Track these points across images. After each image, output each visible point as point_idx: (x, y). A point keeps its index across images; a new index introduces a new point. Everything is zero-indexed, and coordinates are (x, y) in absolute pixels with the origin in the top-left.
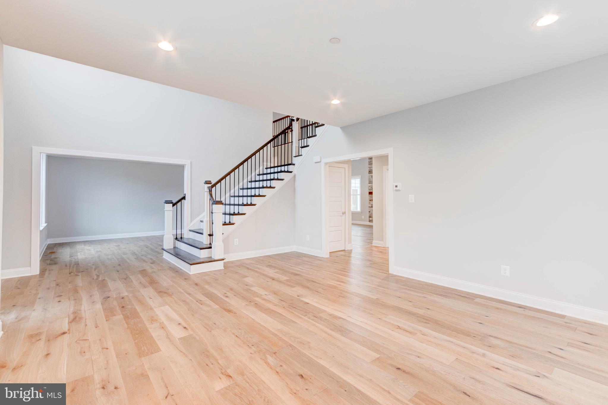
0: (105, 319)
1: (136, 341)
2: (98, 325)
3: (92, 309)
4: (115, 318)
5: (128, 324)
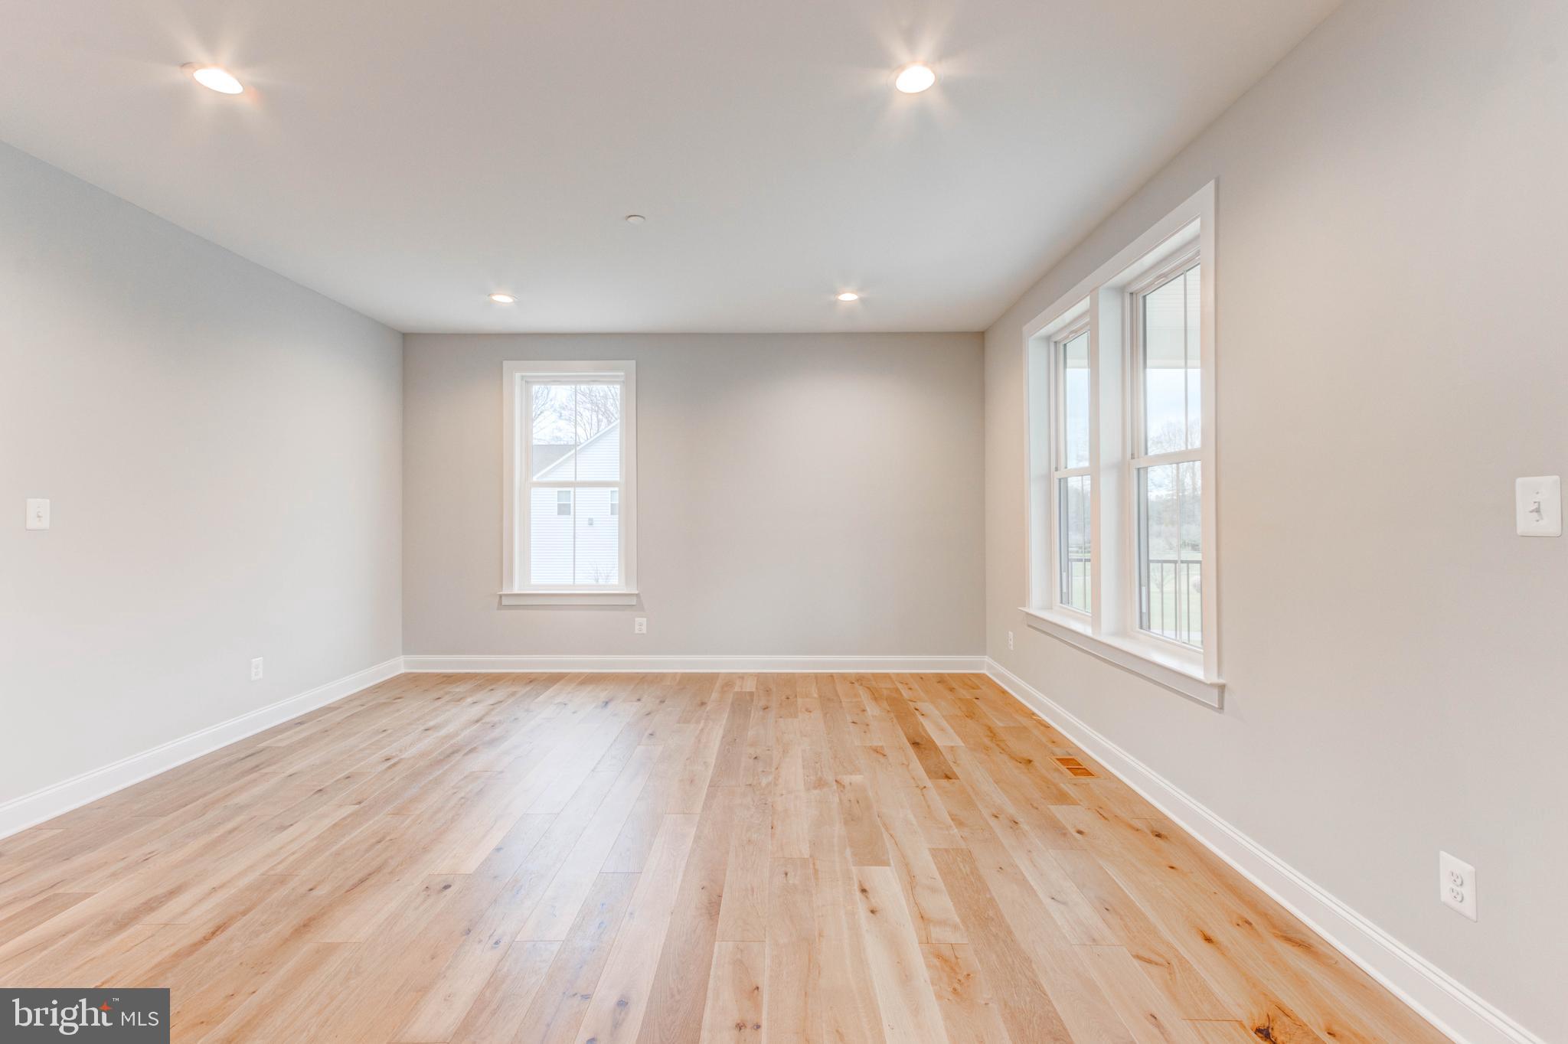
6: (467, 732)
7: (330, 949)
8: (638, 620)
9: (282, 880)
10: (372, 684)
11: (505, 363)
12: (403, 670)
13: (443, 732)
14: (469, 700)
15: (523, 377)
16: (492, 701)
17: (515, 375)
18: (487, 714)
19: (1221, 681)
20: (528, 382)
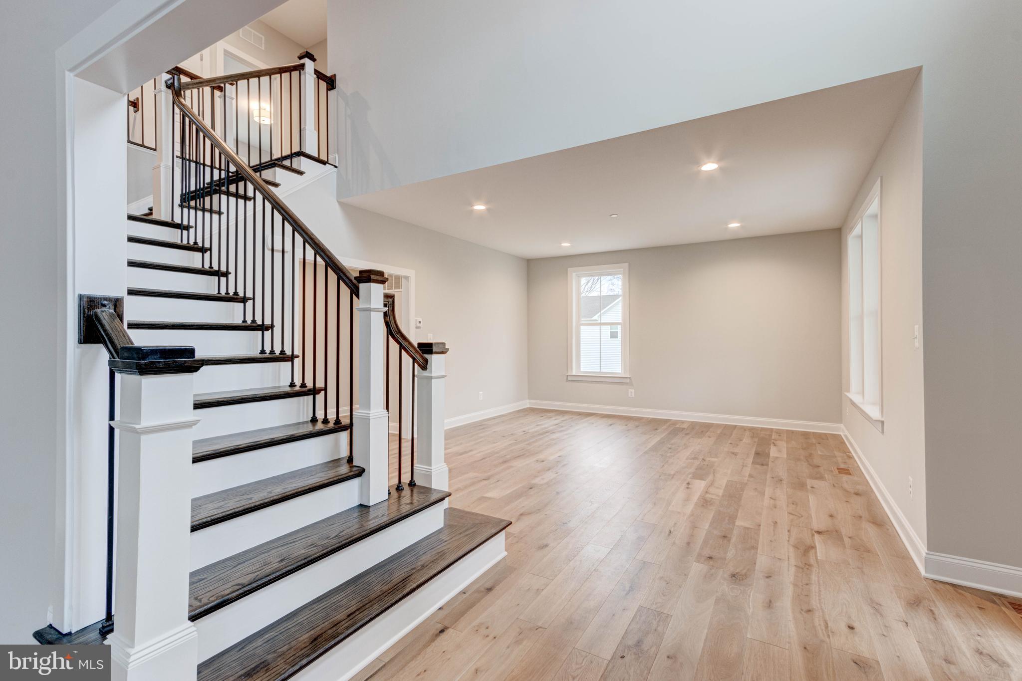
0: (761, 530)
1: (741, 493)
2: (773, 524)
3: (775, 557)
4: (746, 524)
5: (737, 509)
6: (551, 428)
7: (511, 467)
8: (630, 390)
9: (497, 453)
10: (518, 409)
11: (569, 269)
12: (528, 406)
13: (543, 427)
14: (554, 418)
15: (576, 275)
16: (563, 419)
17: (573, 273)
18: (560, 423)
19: (883, 419)
20: (579, 277)
